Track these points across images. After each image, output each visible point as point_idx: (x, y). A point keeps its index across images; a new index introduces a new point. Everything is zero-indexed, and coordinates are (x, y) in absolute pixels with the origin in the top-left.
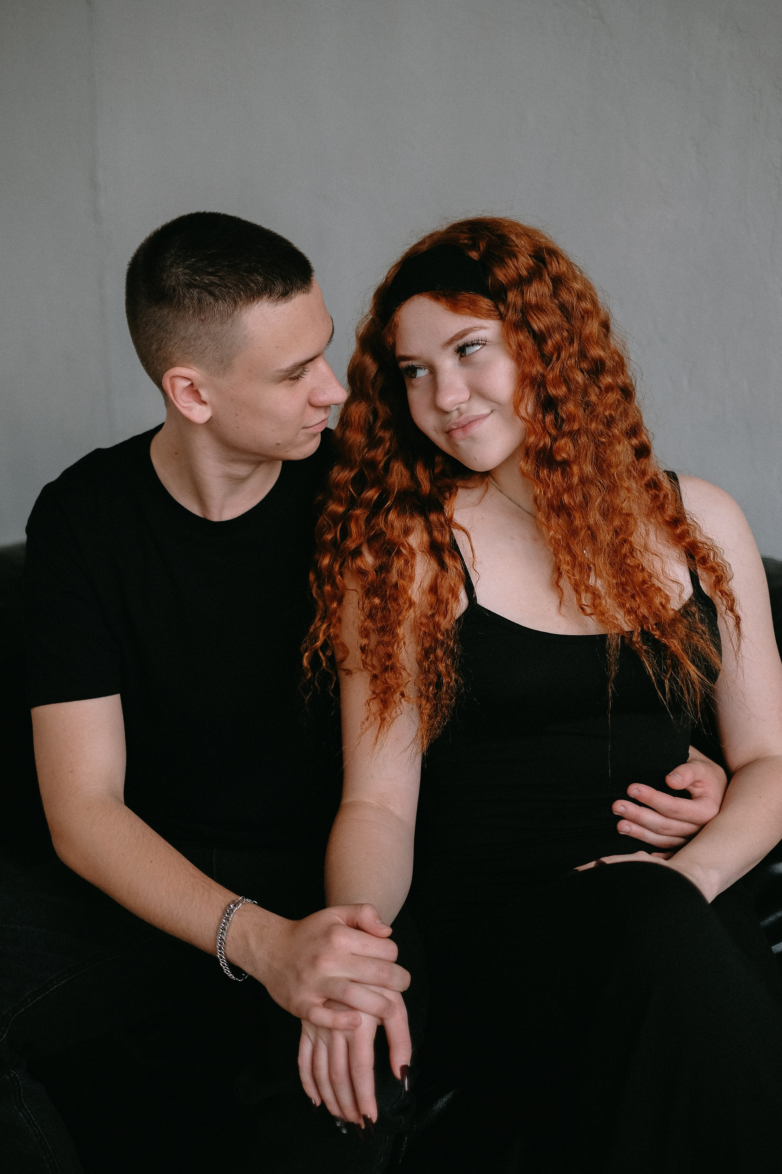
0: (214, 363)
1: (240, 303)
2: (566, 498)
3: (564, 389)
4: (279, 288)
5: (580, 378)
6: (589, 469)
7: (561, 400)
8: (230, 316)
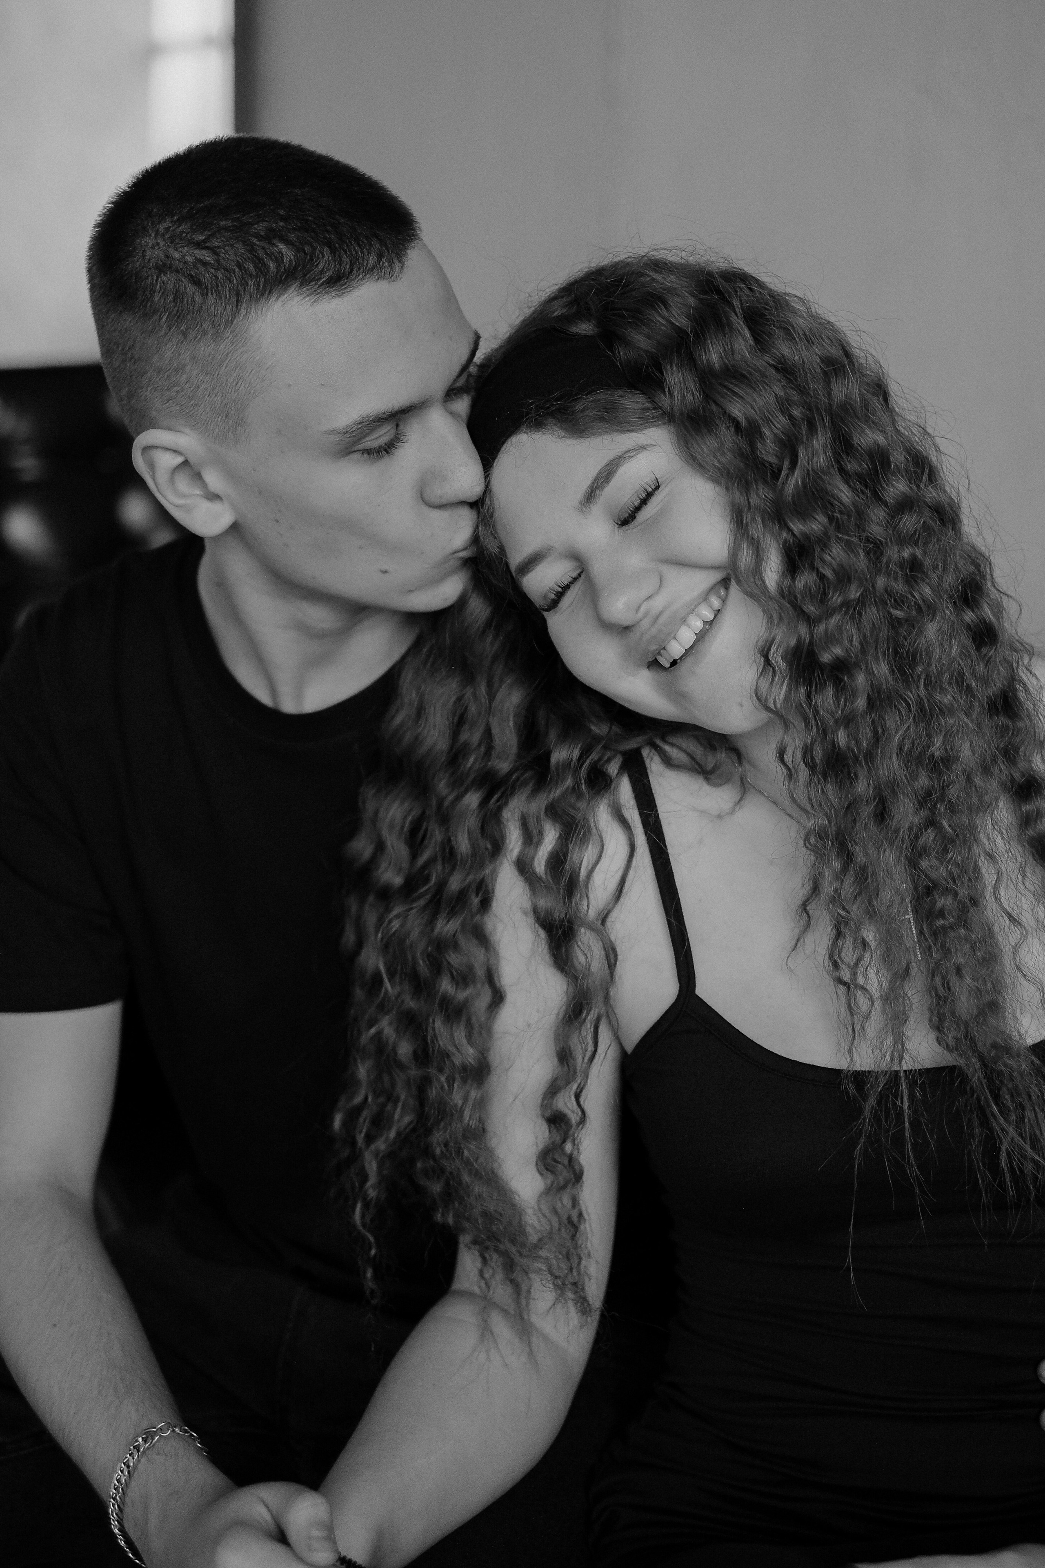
0: (215, 417)
1: (246, 299)
2: (842, 738)
3: (822, 518)
4: (325, 261)
5: (844, 494)
6: (882, 669)
7: (819, 540)
8: (230, 322)
